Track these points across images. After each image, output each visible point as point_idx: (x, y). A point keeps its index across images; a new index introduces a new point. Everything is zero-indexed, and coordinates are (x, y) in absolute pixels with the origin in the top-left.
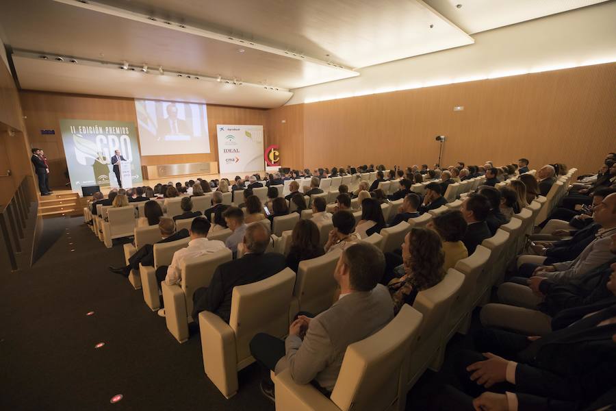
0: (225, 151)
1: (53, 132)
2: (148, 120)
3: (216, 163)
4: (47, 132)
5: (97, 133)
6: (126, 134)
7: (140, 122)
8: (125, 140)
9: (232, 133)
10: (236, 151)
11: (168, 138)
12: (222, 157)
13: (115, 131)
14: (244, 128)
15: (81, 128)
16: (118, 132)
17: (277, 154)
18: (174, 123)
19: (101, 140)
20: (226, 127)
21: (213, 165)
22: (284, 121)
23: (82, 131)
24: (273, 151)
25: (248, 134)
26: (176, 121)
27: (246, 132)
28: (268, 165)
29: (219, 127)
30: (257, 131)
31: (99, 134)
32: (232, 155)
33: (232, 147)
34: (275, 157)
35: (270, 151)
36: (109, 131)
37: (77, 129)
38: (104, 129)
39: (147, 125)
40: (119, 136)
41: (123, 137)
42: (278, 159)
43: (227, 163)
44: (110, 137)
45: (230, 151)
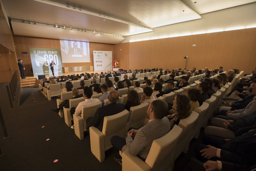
0: (97, 62)
1: (27, 53)
2: (65, 48)
3: (93, 66)
4: (24, 53)
5: (45, 53)
6: (56, 54)
7: (62, 49)
8: (56, 56)
9: (99, 54)
10: (101, 62)
11: (73, 56)
12: (95, 64)
13: (52, 53)
14: (104, 52)
15: (38, 51)
16: (53, 53)
17: (118, 63)
18: (76, 50)
19: (46, 56)
20: (97, 52)
21: (91, 67)
22: (121, 50)
23: (38, 52)
24: (116, 62)
25: (106, 55)
26: (77, 49)
27: (105, 54)
28: (114, 68)
29: (94, 51)
30: (110, 53)
31: (45, 54)
32: (99, 64)
33: (99, 60)
34: (117, 64)
35: (115, 62)
36: (49, 53)
37: (36, 52)
38: (47, 52)
39: (65, 50)
40: (53, 55)
41: (55, 55)
42: (118, 65)
43: (97, 67)
44: (50, 55)
45: (98, 61)
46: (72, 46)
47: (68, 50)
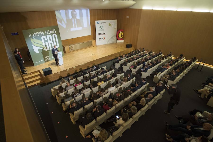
0: (99, 34)
2: (62, 21)
3: (95, 40)
4: (15, 34)
5: (42, 35)
6: (55, 33)
7: (58, 23)
9: (103, 25)
10: (104, 34)
11: (72, 29)
12: (98, 37)
13: (50, 33)
14: (108, 21)
15: (34, 34)
16: (51, 33)
17: (123, 34)
18: (75, 21)
20: (100, 21)
21: (94, 41)
22: (128, 17)
23: (34, 35)
24: (121, 33)
25: (110, 25)
26: (75, 20)
27: (109, 24)
28: (118, 40)
29: (96, 22)
31: (43, 35)
32: (102, 36)
33: (102, 32)
34: (121, 35)
35: (120, 33)
36: (47, 33)
37: (32, 35)
38: (44, 32)
39: (62, 24)
40: (52, 35)
41: (53, 35)
42: (123, 36)
43: (100, 40)
44: (48, 36)
45: (101, 34)
46: (71, 17)
47: (66, 22)
